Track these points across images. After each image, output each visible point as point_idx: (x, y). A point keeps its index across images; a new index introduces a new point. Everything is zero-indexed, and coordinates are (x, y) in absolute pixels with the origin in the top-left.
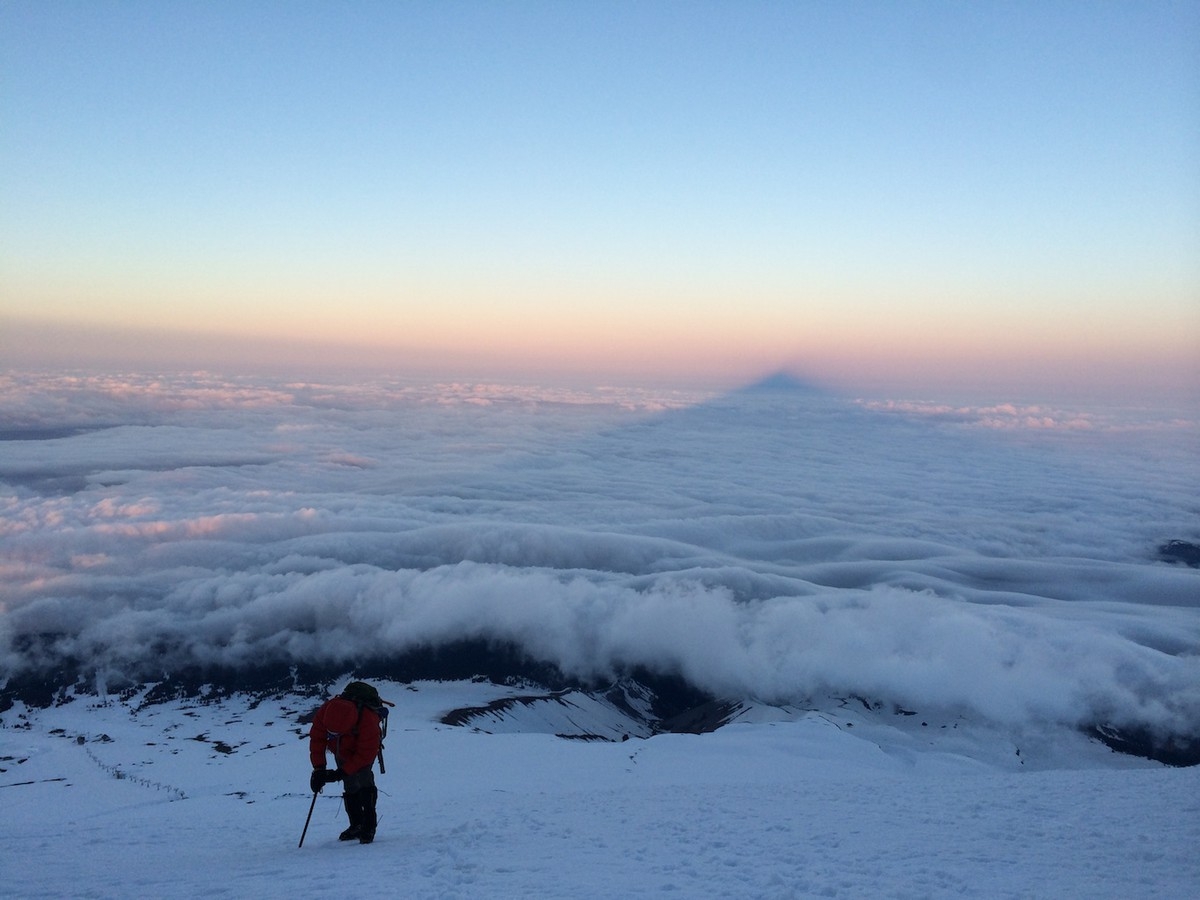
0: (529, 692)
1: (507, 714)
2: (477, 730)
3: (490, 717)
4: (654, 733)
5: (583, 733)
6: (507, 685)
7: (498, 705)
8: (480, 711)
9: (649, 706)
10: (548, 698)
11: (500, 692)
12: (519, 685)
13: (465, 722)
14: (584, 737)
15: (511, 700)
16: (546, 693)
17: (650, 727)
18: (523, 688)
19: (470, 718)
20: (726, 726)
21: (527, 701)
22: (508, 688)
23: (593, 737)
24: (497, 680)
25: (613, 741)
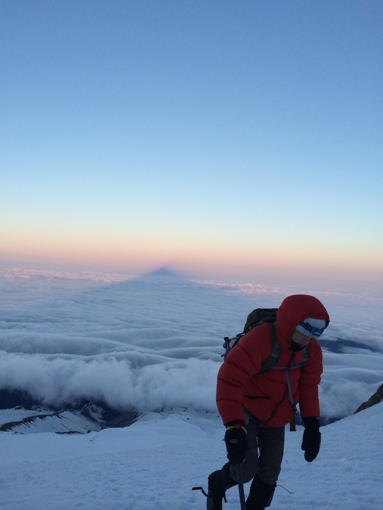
0: (43, 413)
1: (31, 424)
2: (16, 433)
3: (23, 426)
4: (103, 429)
5: (68, 431)
6: (33, 410)
7: (27, 420)
8: (18, 423)
9: (101, 416)
10: (53, 415)
11: (29, 413)
12: (38, 410)
13: (10, 429)
14: (69, 433)
15: (35, 417)
16: (52, 413)
17: (101, 426)
18: (40, 411)
19: (13, 427)
20: (135, 423)
21: (42, 417)
22: (34, 412)
23: (73, 432)
24: (28, 408)
25: (83, 433)
